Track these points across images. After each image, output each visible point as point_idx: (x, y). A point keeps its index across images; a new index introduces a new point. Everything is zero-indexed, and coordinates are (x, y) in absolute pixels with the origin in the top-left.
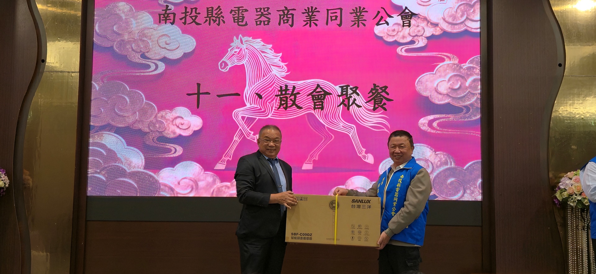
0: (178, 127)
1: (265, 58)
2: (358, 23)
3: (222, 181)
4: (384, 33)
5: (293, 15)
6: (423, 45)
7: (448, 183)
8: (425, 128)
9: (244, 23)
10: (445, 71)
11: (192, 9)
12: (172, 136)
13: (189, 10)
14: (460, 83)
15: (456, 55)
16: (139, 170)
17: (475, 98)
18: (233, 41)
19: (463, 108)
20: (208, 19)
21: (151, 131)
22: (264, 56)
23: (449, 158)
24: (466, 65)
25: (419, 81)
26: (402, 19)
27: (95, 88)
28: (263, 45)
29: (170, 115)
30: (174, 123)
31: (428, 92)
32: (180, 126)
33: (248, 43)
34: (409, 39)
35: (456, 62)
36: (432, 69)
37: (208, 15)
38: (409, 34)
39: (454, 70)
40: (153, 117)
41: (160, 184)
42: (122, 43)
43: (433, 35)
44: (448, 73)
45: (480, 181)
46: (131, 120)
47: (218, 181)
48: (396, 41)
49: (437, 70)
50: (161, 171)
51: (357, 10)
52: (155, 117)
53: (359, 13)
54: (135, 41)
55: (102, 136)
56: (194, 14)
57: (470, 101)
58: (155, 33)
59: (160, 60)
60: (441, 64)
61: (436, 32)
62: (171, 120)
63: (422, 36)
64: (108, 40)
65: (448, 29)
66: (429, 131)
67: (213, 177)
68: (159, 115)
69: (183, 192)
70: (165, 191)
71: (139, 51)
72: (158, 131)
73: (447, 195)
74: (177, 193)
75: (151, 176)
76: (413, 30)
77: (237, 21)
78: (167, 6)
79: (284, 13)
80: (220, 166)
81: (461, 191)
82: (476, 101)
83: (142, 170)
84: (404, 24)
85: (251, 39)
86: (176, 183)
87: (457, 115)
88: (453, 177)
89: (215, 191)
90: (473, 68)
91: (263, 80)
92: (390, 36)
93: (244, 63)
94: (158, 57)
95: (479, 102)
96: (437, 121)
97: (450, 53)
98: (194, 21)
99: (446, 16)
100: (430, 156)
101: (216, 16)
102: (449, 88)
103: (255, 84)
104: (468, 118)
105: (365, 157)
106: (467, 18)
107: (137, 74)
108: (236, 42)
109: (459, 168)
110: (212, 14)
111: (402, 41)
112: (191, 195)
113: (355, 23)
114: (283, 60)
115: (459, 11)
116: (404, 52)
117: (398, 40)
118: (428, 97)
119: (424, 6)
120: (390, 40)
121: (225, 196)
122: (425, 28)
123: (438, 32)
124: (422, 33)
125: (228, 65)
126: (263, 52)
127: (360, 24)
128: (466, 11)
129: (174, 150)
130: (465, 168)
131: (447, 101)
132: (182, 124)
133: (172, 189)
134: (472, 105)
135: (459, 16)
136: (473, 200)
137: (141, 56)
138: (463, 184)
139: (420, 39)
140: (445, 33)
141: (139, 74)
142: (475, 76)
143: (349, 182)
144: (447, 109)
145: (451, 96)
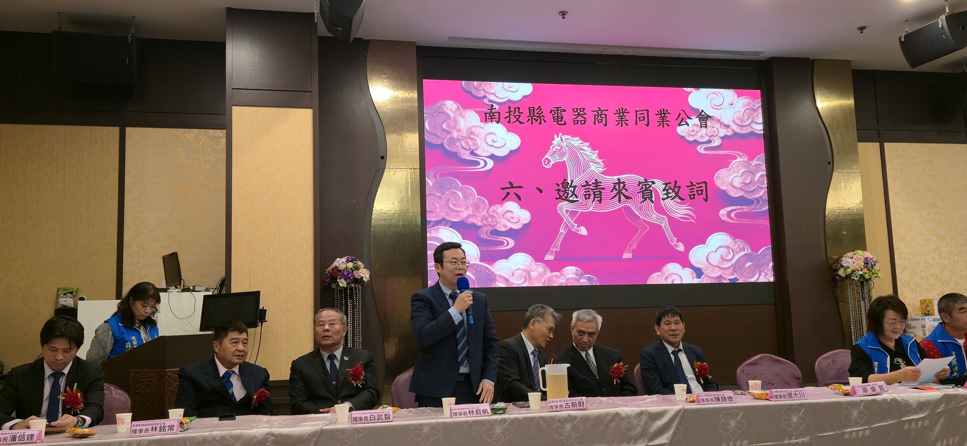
0: (509, 220)
1: (583, 155)
2: (663, 123)
3: (552, 271)
4: (686, 133)
5: (606, 115)
6: (719, 144)
7: (746, 267)
8: (725, 218)
9: (563, 123)
10: (737, 167)
11: (515, 109)
12: (503, 229)
13: (512, 109)
14: (750, 178)
15: (745, 153)
16: (475, 262)
17: (763, 192)
18: (554, 140)
19: (755, 200)
20: (530, 118)
21: (485, 225)
22: (584, 153)
23: (746, 246)
24: (754, 163)
25: (717, 176)
26: (700, 121)
27: (429, 184)
28: (582, 143)
29: (500, 209)
30: (505, 217)
31: (725, 186)
32: (511, 220)
33: (567, 141)
34: (706, 139)
35: (746, 159)
36: (726, 166)
37: (530, 114)
38: (706, 134)
39: (745, 167)
40: (485, 211)
41: (495, 275)
42: (452, 141)
43: (725, 135)
44: (740, 169)
45: (771, 264)
46: (464, 215)
47: (548, 270)
48: (695, 140)
49: (731, 167)
50: (496, 263)
51: (661, 112)
52: (487, 212)
53: (663, 115)
54: (464, 138)
55: (438, 230)
56: (517, 113)
57: (759, 194)
58: (481, 130)
59: (488, 157)
60: (734, 161)
61: (728, 133)
62: (502, 214)
63: (717, 136)
64: (438, 136)
65: (738, 130)
66: (728, 220)
67: (543, 267)
68: (491, 210)
69: (518, 282)
70: (501, 282)
71: (468, 148)
72: (490, 225)
73: (746, 278)
74: (512, 283)
75: (487, 268)
76: (709, 131)
77: (556, 120)
78: (492, 106)
79: (598, 113)
80: (549, 257)
81: (757, 273)
82: (764, 194)
83: (478, 262)
84: (701, 125)
85: (569, 137)
86: (511, 274)
87: (749, 207)
88: (749, 261)
89: (547, 280)
90: (760, 165)
91: (583, 175)
92: (691, 135)
93: (565, 159)
94: (488, 154)
95: (767, 195)
96: (734, 212)
97: (740, 151)
98: (518, 120)
99: (735, 119)
100: (731, 243)
101: (537, 115)
102: (742, 183)
103: (576, 180)
104: (758, 209)
105: (676, 246)
106: (752, 121)
107: (468, 171)
108: (556, 141)
109: (754, 254)
110: (534, 114)
111: (700, 140)
112: (525, 285)
113: (661, 124)
114: (600, 157)
115: (745, 115)
116: (703, 150)
117: (697, 139)
118: (725, 191)
119: (717, 109)
120: (691, 139)
121: (556, 285)
122: (719, 129)
123: (730, 133)
124: (717, 133)
125: (551, 162)
126: (581, 149)
127: (665, 124)
128: (751, 115)
129: (506, 243)
130: (759, 254)
131: (741, 194)
132: (512, 218)
133: (506, 280)
134: (761, 197)
135: (746, 119)
136: (767, 281)
137: (470, 153)
138: (757, 268)
139: (715, 138)
140: (735, 134)
141: (469, 170)
142: (762, 172)
143: (664, 269)
144: (741, 201)
145: (744, 190)
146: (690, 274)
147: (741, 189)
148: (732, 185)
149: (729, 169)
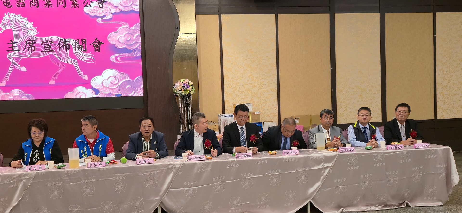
2: (75, 5)
3: (4, 92)
4: (89, 11)
5: (38, 1)
6: (110, 18)
7: (126, 88)
8: (114, 61)
10: (122, 31)
14: (130, 37)
15: (127, 23)
17: (138, 45)
18: (4, 16)
19: (133, 50)
22: (23, 24)
24: (133, 28)
25: (109, 36)
26: (98, 4)
31: (114, 42)
33: (13, 17)
34: (103, 14)
35: (128, 26)
36: (115, 30)
38: (103, 12)
39: (127, 30)
43: (115, 12)
44: (124, 32)
45: (142, 86)
48: (96, 16)
49: (118, 31)
53: (75, 1)
57: (136, 46)
60: (120, 28)
61: (117, 11)
63: (109, 13)
65: (123, 9)
66: (116, 62)
73: (126, 94)
76: (104, 10)
77: (5, 5)
80: (2, 84)
81: (133, 92)
82: (139, 47)
84: (99, 6)
85: (14, 14)
87: (130, 54)
88: (129, 85)
90: (137, 29)
91: (23, 37)
92: (93, 13)
93: (12, 28)
96: (120, 57)
97: (124, 21)
99: (121, 3)
102: (125, 40)
103: (19, 39)
104: (135, 55)
105: (83, 76)
106: (132, 4)
108: (6, 17)
109: (132, 80)
111: (99, 15)
113: (73, 6)
114: (34, 25)
116: (100, 21)
118: (114, 45)
120: (93, 15)
122: (111, 9)
124: (109, 11)
125: (2, 29)
126: (22, 22)
130: (135, 80)
131: (124, 46)
134: (137, 48)
135: (128, 2)
136: (139, 95)
138: (134, 88)
140: (121, 12)
142: (138, 34)
143: (75, 89)
144: (124, 50)
145: (126, 44)
146: (91, 92)
147: (124, 43)
148: (118, 41)
149: (117, 32)
